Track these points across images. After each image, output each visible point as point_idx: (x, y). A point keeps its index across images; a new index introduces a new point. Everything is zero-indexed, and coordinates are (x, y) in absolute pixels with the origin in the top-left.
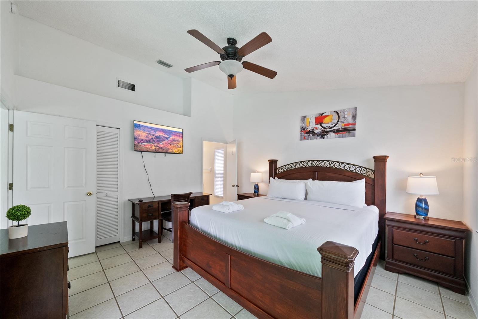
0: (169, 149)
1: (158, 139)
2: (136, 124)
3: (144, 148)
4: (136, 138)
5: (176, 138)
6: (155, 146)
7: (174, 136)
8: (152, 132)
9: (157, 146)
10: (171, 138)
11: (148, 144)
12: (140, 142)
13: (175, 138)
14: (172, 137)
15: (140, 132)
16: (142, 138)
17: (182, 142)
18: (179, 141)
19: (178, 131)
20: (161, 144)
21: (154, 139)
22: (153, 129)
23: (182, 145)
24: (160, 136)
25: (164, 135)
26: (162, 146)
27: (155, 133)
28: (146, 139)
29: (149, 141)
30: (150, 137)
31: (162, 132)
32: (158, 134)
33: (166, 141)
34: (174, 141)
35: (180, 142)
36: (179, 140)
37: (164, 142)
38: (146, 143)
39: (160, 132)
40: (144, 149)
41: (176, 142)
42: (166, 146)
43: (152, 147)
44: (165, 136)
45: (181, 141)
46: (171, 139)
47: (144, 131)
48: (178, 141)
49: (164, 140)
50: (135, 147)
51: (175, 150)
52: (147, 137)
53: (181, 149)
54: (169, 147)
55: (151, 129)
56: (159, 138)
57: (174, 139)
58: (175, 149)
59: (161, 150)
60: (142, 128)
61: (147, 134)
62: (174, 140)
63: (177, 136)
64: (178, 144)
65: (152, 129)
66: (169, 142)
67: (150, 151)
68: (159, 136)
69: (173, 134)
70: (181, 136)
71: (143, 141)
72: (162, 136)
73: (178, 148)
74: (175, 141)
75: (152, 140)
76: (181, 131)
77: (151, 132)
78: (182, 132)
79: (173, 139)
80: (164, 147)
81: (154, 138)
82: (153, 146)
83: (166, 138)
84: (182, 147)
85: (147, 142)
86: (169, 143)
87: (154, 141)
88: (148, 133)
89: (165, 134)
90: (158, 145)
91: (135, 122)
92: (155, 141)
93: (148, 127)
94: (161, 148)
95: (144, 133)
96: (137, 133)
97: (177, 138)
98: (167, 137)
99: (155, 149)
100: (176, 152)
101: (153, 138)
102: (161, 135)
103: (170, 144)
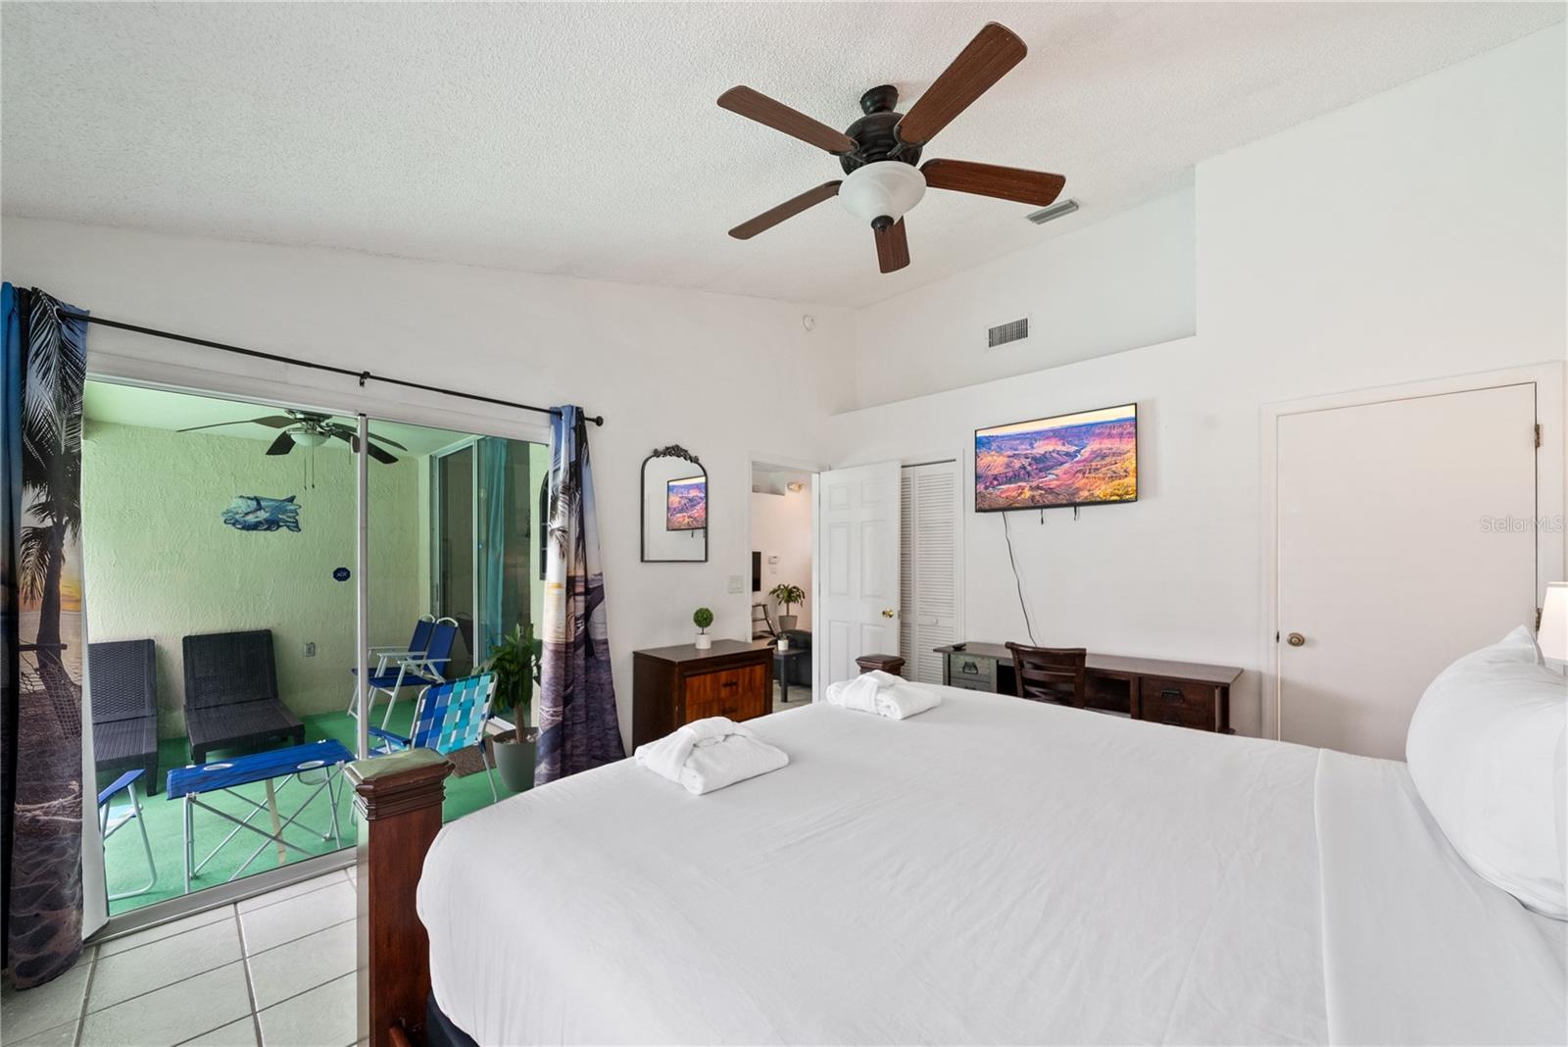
0: (1078, 490)
1: (1041, 466)
2: (981, 438)
3: (1001, 500)
4: (981, 477)
5: (1106, 445)
6: (1031, 488)
7: (1097, 441)
8: (1023, 447)
9: (1038, 488)
10: (1086, 453)
11: (1013, 485)
12: (991, 483)
13: (1103, 446)
14: (1093, 446)
15: (990, 458)
16: (995, 472)
17: (1132, 454)
18: (1120, 454)
19: (1114, 419)
20: (1050, 479)
21: (1029, 468)
22: (1025, 439)
23: (1134, 465)
24: (1047, 455)
25: (1060, 448)
26: (1053, 484)
27: (1033, 448)
28: (1006, 473)
29: (1015, 477)
30: (1017, 464)
31: (1054, 441)
32: (1041, 448)
33: (1066, 466)
34: (1099, 458)
35: (1126, 456)
36: (1118, 449)
37: (1059, 471)
38: (1005, 483)
39: (1046, 442)
40: (1002, 502)
41: (1108, 460)
42: (1071, 481)
43: (1021, 493)
44: (1065, 449)
45: (1129, 451)
46: (1087, 455)
47: (1000, 450)
48: (1114, 454)
49: (1062, 464)
50: (979, 500)
51: (1102, 490)
52: (1008, 466)
53: (1131, 480)
54: (1080, 482)
55: (1018, 439)
56: (1044, 462)
57: (1101, 449)
58: (1103, 487)
59: (1050, 498)
60: (994, 446)
61: (1009, 457)
62: (1097, 456)
63: (1110, 436)
64: (1114, 467)
65: (1022, 437)
66: (1080, 467)
67: (1017, 505)
68: (1044, 455)
69: (1094, 434)
70: (1129, 433)
71: (997, 480)
72: (1054, 451)
73: (1117, 482)
74: (1103, 457)
75: (1023, 472)
76: (1129, 412)
77: (1019, 448)
78: (1134, 415)
79: (1093, 452)
80: (1059, 486)
81: (1030, 465)
82: (1027, 489)
83: (1067, 454)
84: (1132, 473)
85: (1009, 481)
86: (1077, 473)
87: (1028, 473)
88: (1010, 453)
89: (1064, 444)
90: (1042, 482)
91: (979, 434)
92: (1032, 473)
93: (1011, 437)
94: (1050, 491)
95: (1001, 458)
96: (985, 460)
97: (1110, 446)
98: (1075, 448)
99: (1033, 498)
100: (1108, 498)
101: (1026, 465)
102: (1051, 448)
103: (1084, 473)
